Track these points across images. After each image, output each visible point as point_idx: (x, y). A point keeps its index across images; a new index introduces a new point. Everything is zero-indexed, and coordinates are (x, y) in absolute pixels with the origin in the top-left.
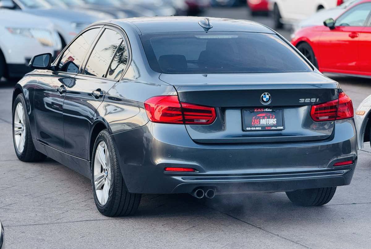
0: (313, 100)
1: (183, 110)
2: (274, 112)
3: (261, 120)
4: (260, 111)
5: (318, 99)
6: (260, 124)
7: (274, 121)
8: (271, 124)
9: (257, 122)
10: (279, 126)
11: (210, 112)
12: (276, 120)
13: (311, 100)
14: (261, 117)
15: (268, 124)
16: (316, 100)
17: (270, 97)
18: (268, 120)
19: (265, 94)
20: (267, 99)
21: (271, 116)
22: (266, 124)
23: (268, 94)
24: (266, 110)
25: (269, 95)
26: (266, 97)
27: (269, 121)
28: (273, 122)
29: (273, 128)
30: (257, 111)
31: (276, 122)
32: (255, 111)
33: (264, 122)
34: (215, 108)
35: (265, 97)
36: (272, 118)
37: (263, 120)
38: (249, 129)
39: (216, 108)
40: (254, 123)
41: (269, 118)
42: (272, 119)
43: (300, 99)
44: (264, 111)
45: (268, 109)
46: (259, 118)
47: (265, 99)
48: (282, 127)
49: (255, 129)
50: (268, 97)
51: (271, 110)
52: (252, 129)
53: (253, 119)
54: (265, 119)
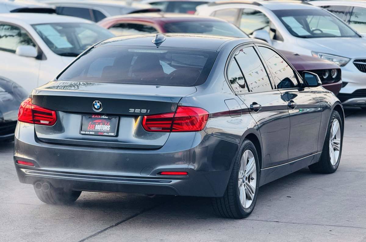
0: (144, 111)
1: (33, 111)
2: (110, 119)
3: (96, 125)
4: (97, 117)
5: (149, 111)
6: (94, 129)
8: (105, 130)
9: (92, 127)
10: (110, 133)
11: (51, 114)
12: (110, 126)
13: (141, 111)
14: (97, 123)
15: (102, 130)
16: (147, 111)
18: (102, 126)
19: (96, 102)
20: (98, 106)
21: (106, 123)
22: (101, 130)
23: (99, 102)
24: (103, 117)
25: (100, 103)
26: (97, 105)
27: (104, 127)
28: (107, 128)
29: (105, 134)
30: (94, 117)
31: (109, 128)
32: (93, 117)
33: (98, 127)
34: (55, 111)
36: (107, 125)
37: (98, 125)
38: (84, 132)
39: (57, 111)
40: (89, 128)
41: (104, 124)
42: (106, 126)
43: (130, 109)
44: (100, 118)
45: (105, 116)
46: (95, 124)
47: (96, 107)
49: (89, 133)
51: (107, 117)
52: (87, 133)
53: (89, 124)
54: (100, 125)
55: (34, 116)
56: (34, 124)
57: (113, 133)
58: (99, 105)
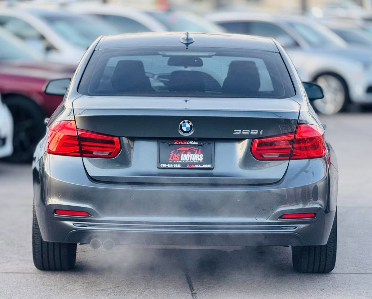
0: (255, 132)
1: (80, 139)
2: (202, 145)
3: (182, 155)
4: (182, 143)
5: (261, 131)
6: (180, 160)
7: (200, 158)
8: (195, 161)
9: (176, 158)
10: (205, 164)
11: (112, 142)
12: (202, 155)
13: (250, 132)
14: (183, 151)
15: (192, 160)
16: (259, 132)
17: (191, 126)
18: (191, 155)
19: (184, 122)
20: (187, 128)
21: (196, 151)
22: (189, 160)
23: (188, 123)
24: (191, 143)
25: (191, 123)
26: (187, 126)
27: (193, 157)
28: (198, 158)
29: (197, 166)
30: (178, 143)
31: (202, 159)
32: (175, 143)
33: (185, 158)
34: (119, 137)
35: (185, 126)
36: (197, 153)
37: (185, 155)
38: (165, 166)
40: (172, 159)
41: (193, 153)
42: (197, 155)
43: (235, 131)
44: (187, 144)
45: (193, 142)
46: (180, 153)
47: (184, 129)
48: (210, 165)
49: (172, 166)
50: (188, 126)
51: (197, 143)
52: (169, 166)
53: (171, 154)
54: (188, 155)
55: (81, 146)
56: (81, 158)
57: (209, 164)
58: (190, 127)
